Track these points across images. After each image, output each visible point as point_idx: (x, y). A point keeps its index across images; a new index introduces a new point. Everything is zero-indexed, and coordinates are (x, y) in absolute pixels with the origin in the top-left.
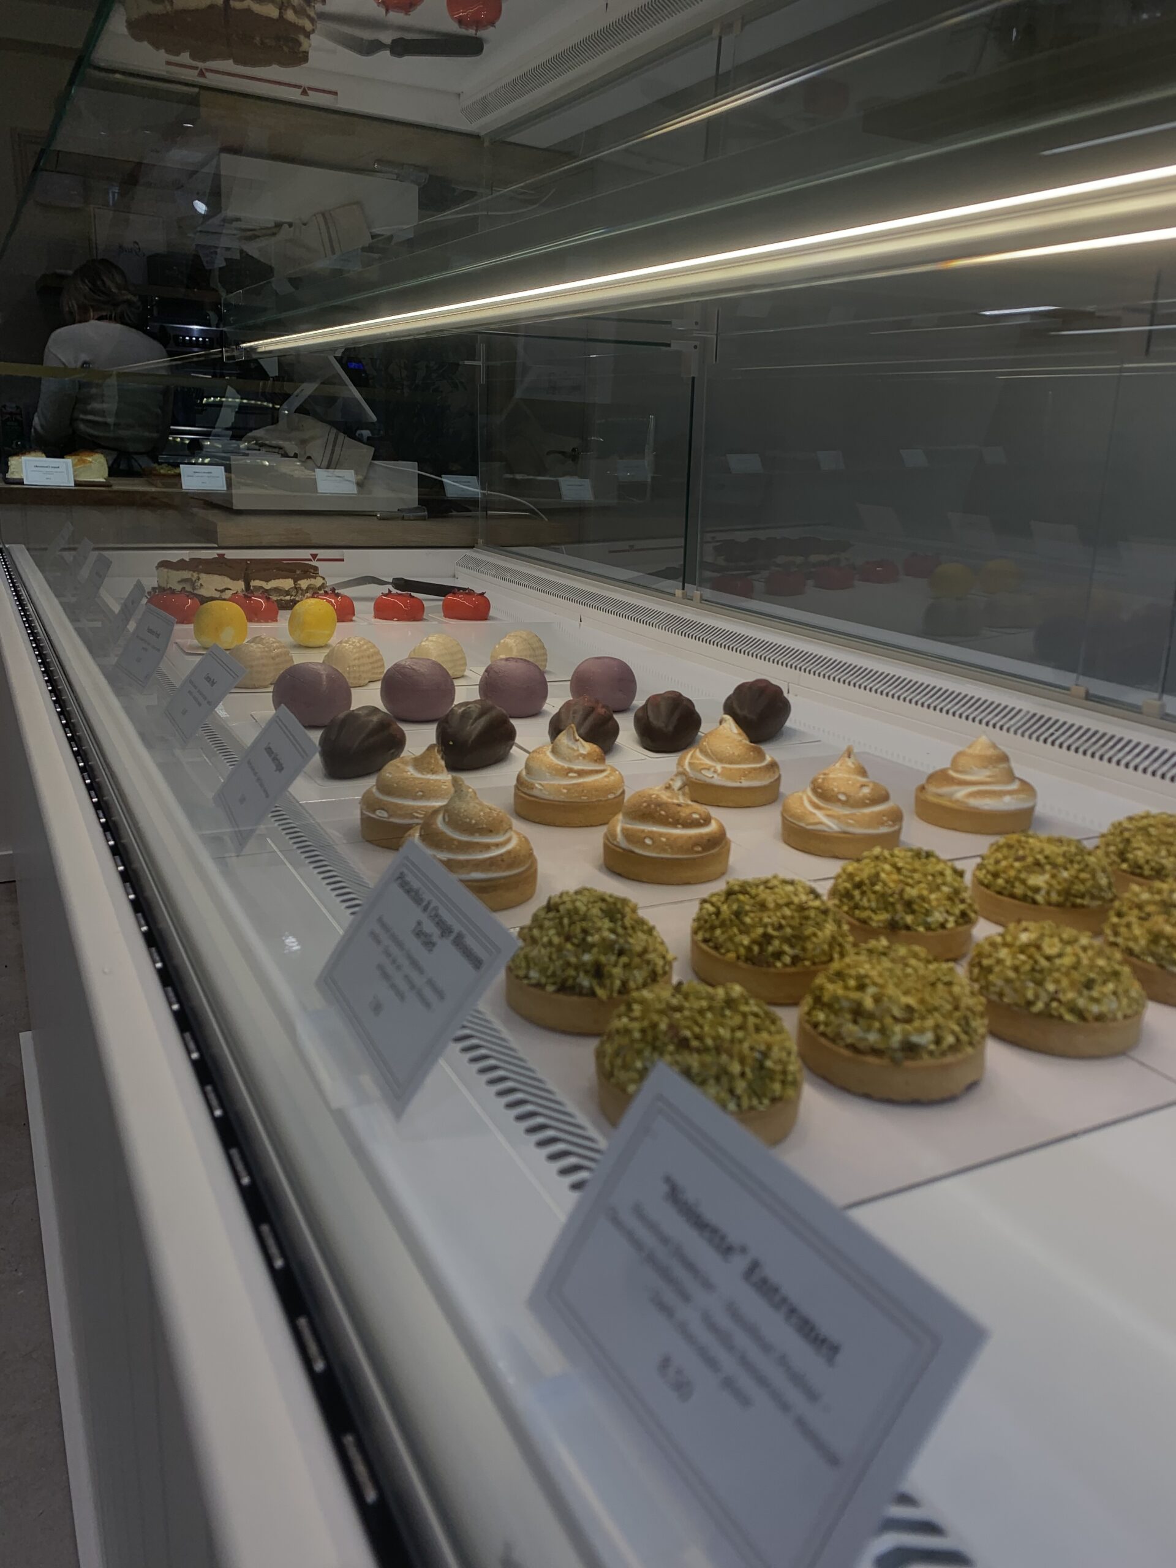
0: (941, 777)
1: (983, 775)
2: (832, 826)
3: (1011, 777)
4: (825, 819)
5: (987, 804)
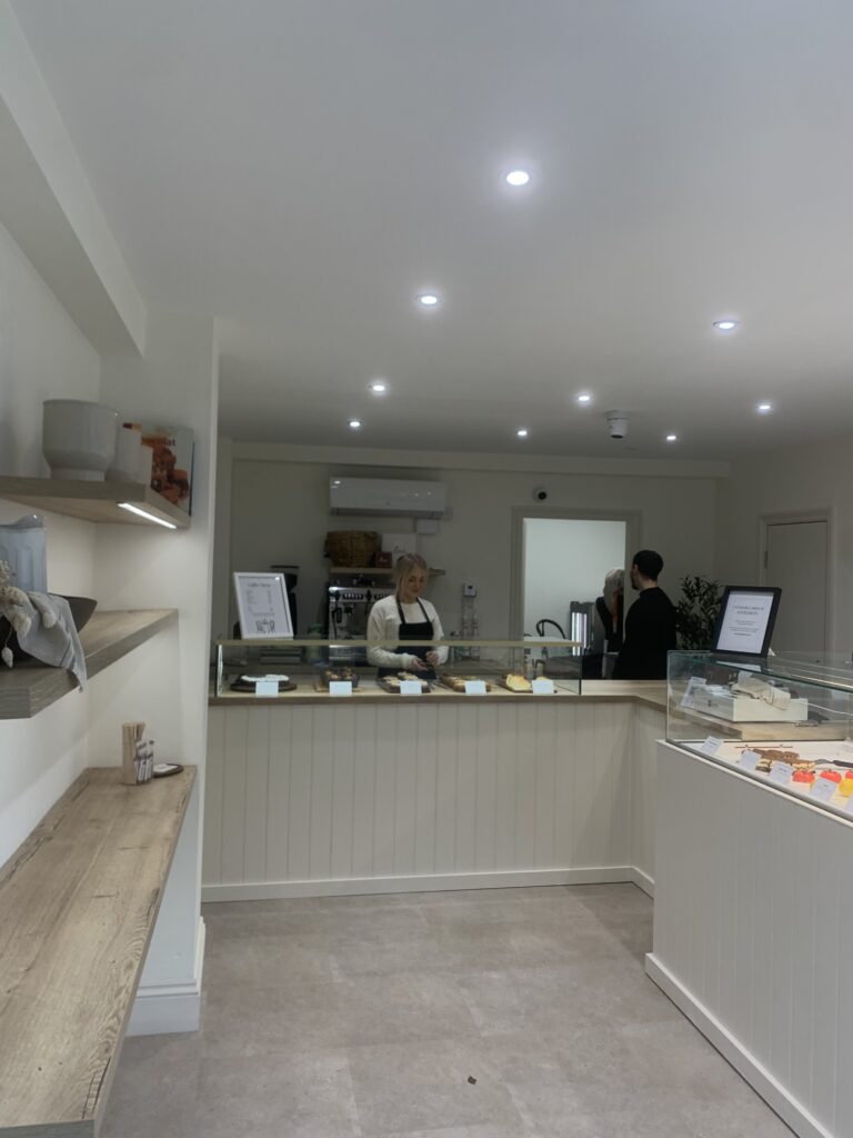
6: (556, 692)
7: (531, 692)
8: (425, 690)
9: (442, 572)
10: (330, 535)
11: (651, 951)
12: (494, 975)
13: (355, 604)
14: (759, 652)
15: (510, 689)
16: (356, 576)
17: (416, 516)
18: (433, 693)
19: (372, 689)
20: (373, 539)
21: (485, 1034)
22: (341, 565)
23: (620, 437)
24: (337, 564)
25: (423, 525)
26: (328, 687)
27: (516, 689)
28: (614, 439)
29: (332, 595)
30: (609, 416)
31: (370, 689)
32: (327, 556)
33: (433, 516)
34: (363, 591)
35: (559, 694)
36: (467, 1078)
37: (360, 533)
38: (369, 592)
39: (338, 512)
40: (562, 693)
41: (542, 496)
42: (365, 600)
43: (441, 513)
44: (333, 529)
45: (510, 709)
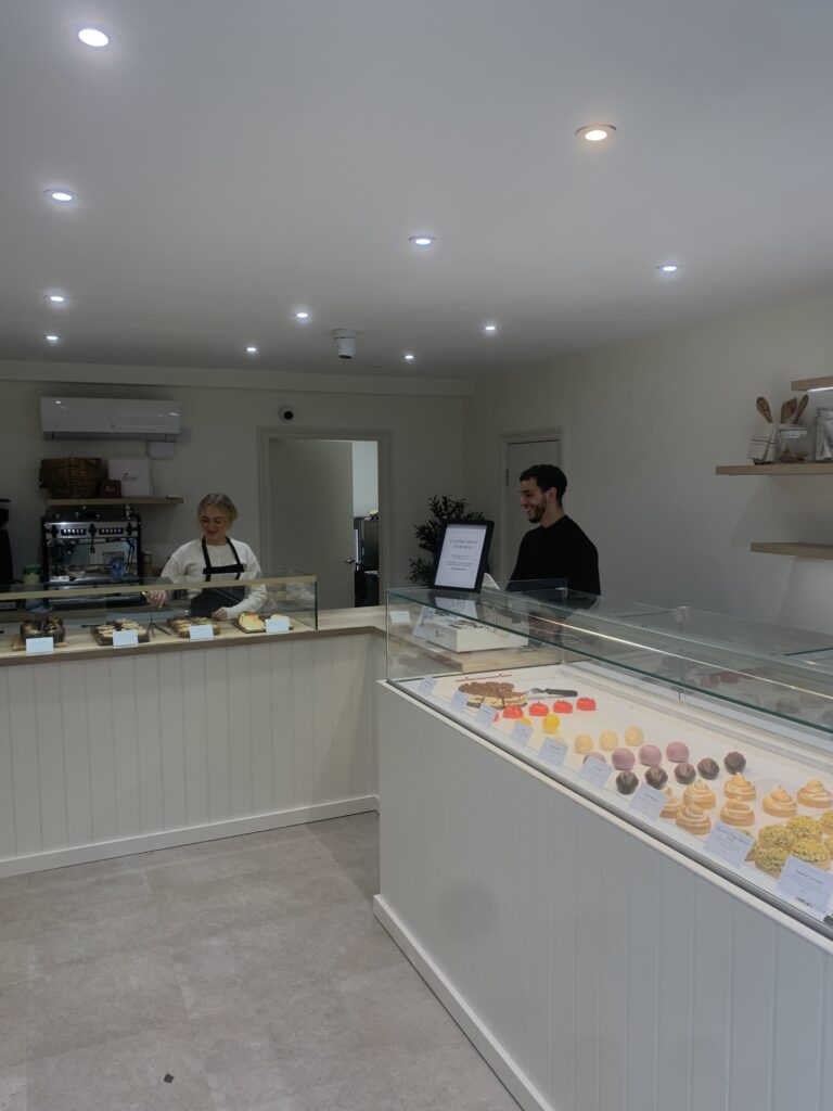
0: (803, 790)
1: (815, 790)
2: (780, 808)
3: (825, 791)
4: (777, 806)
5: (819, 799)
6: (291, 629)
7: (264, 631)
8: (142, 639)
9: (180, 500)
10: (45, 463)
11: (378, 893)
12: (215, 942)
13: (77, 540)
14: (473, 587)
15: (242, 629)
16: (78, 508)
17: (148, 439)
18: (153, 642)
19: (81, 642)
20: (98, 467)
21: (194, 1016)
22: (61, 497)
23: (349, 357)
24: (55, 496)
25: (157, 449)
26: (25, 644)
27: (249, 629)
28: (342, 359)
29: (48, 531)
30: (336, 335)
31: (79, 642)
32: (41, 487)
33: (167, 438)
34: (86, 525)
35: (296, 630)
36: (163, 1076)
37: (79, 460)
38: (92, 525)
39: (52, 437)
40: (297, 630)
41: (289, 415)
42: (88, 535)
43: (175, 435)
44: (48, 456)
45: (242, 651)
